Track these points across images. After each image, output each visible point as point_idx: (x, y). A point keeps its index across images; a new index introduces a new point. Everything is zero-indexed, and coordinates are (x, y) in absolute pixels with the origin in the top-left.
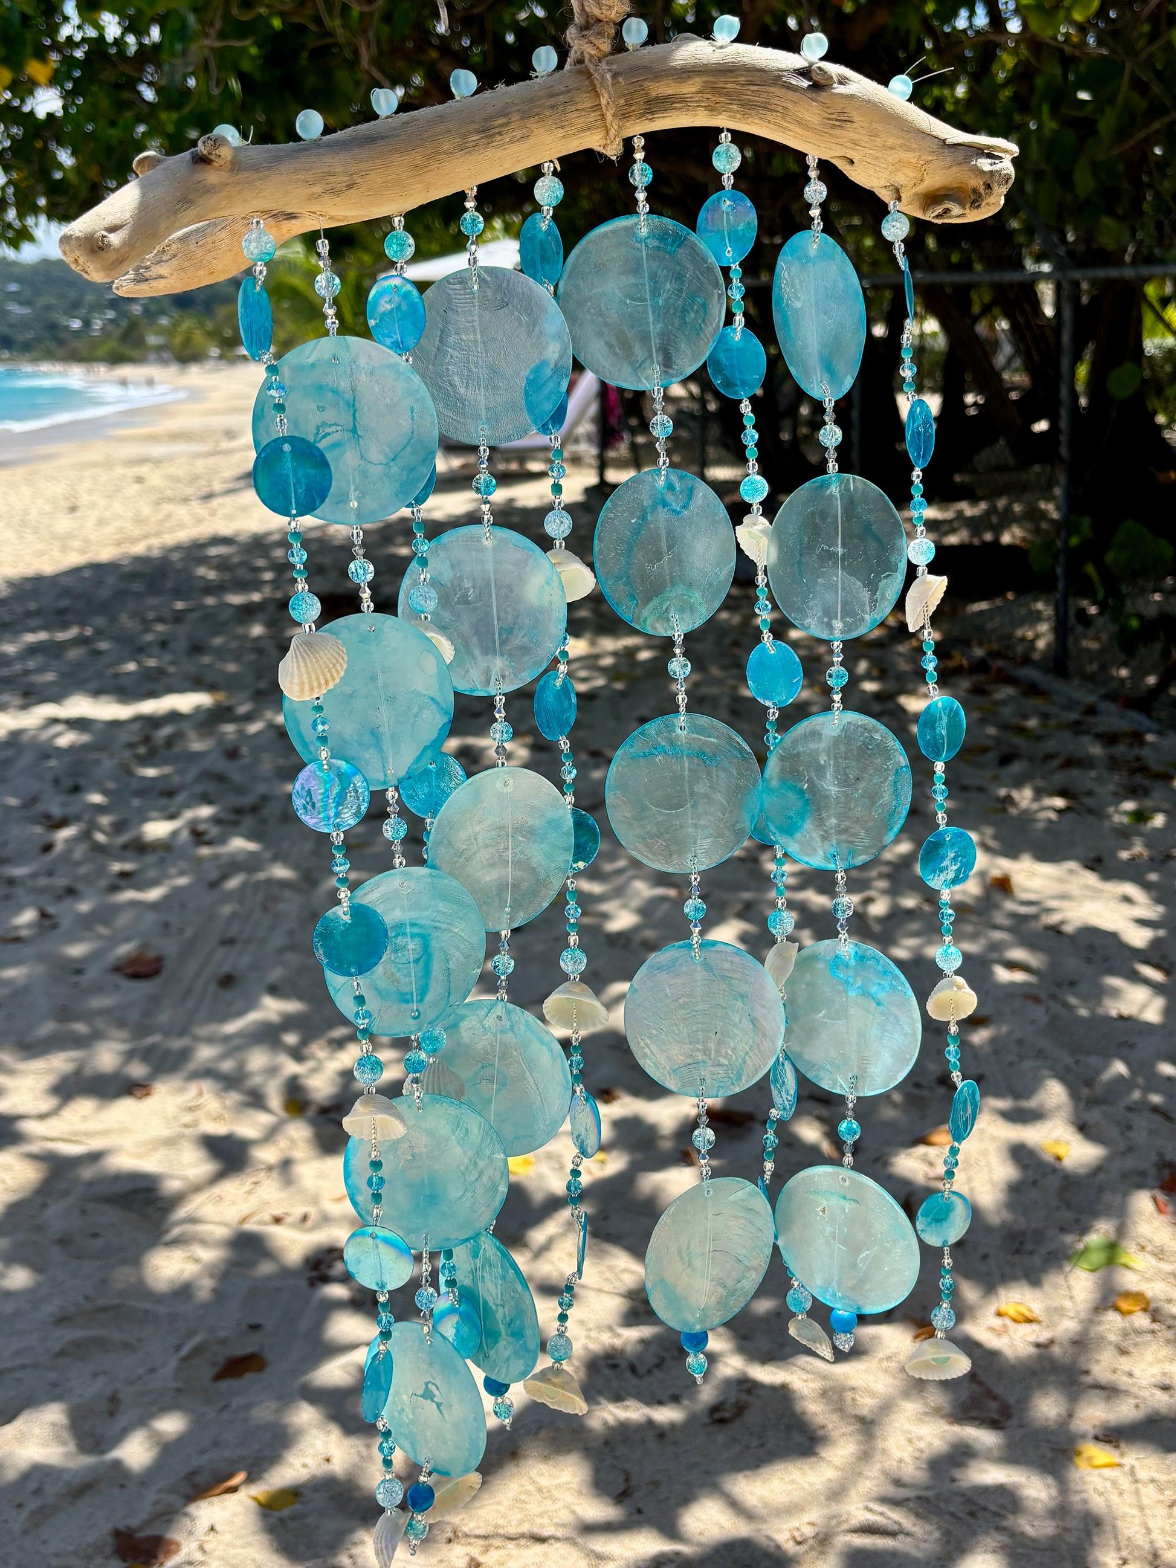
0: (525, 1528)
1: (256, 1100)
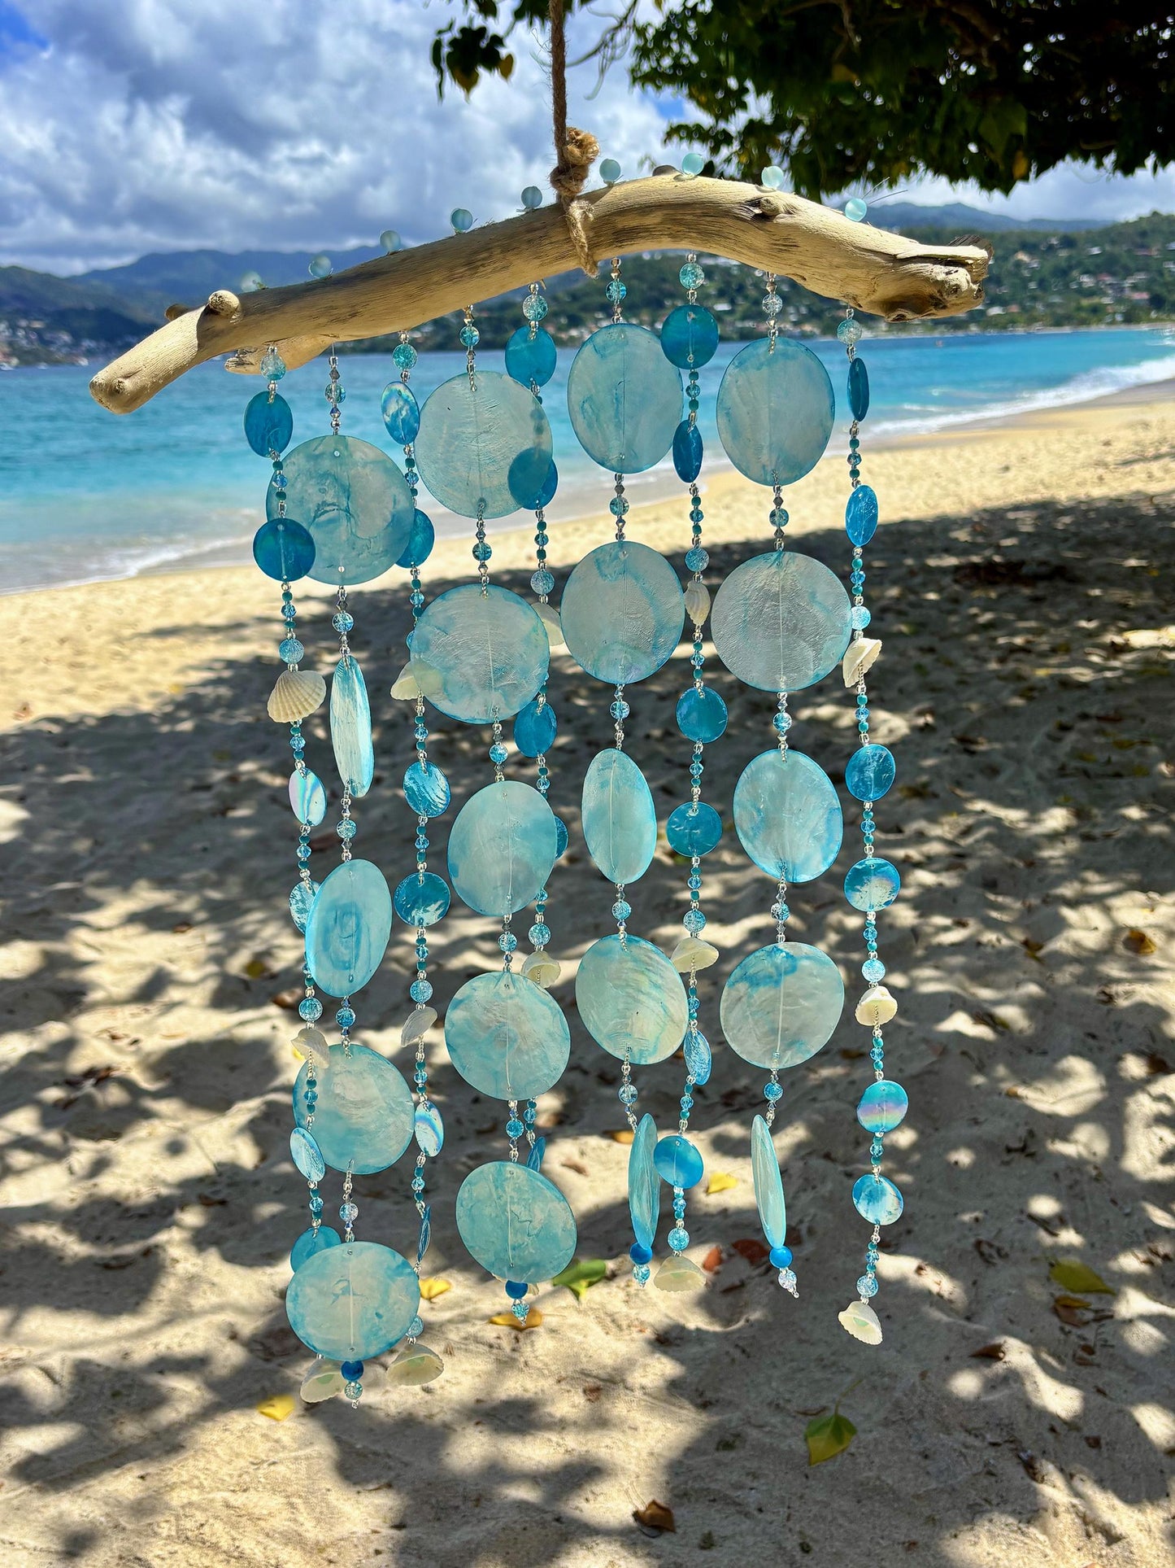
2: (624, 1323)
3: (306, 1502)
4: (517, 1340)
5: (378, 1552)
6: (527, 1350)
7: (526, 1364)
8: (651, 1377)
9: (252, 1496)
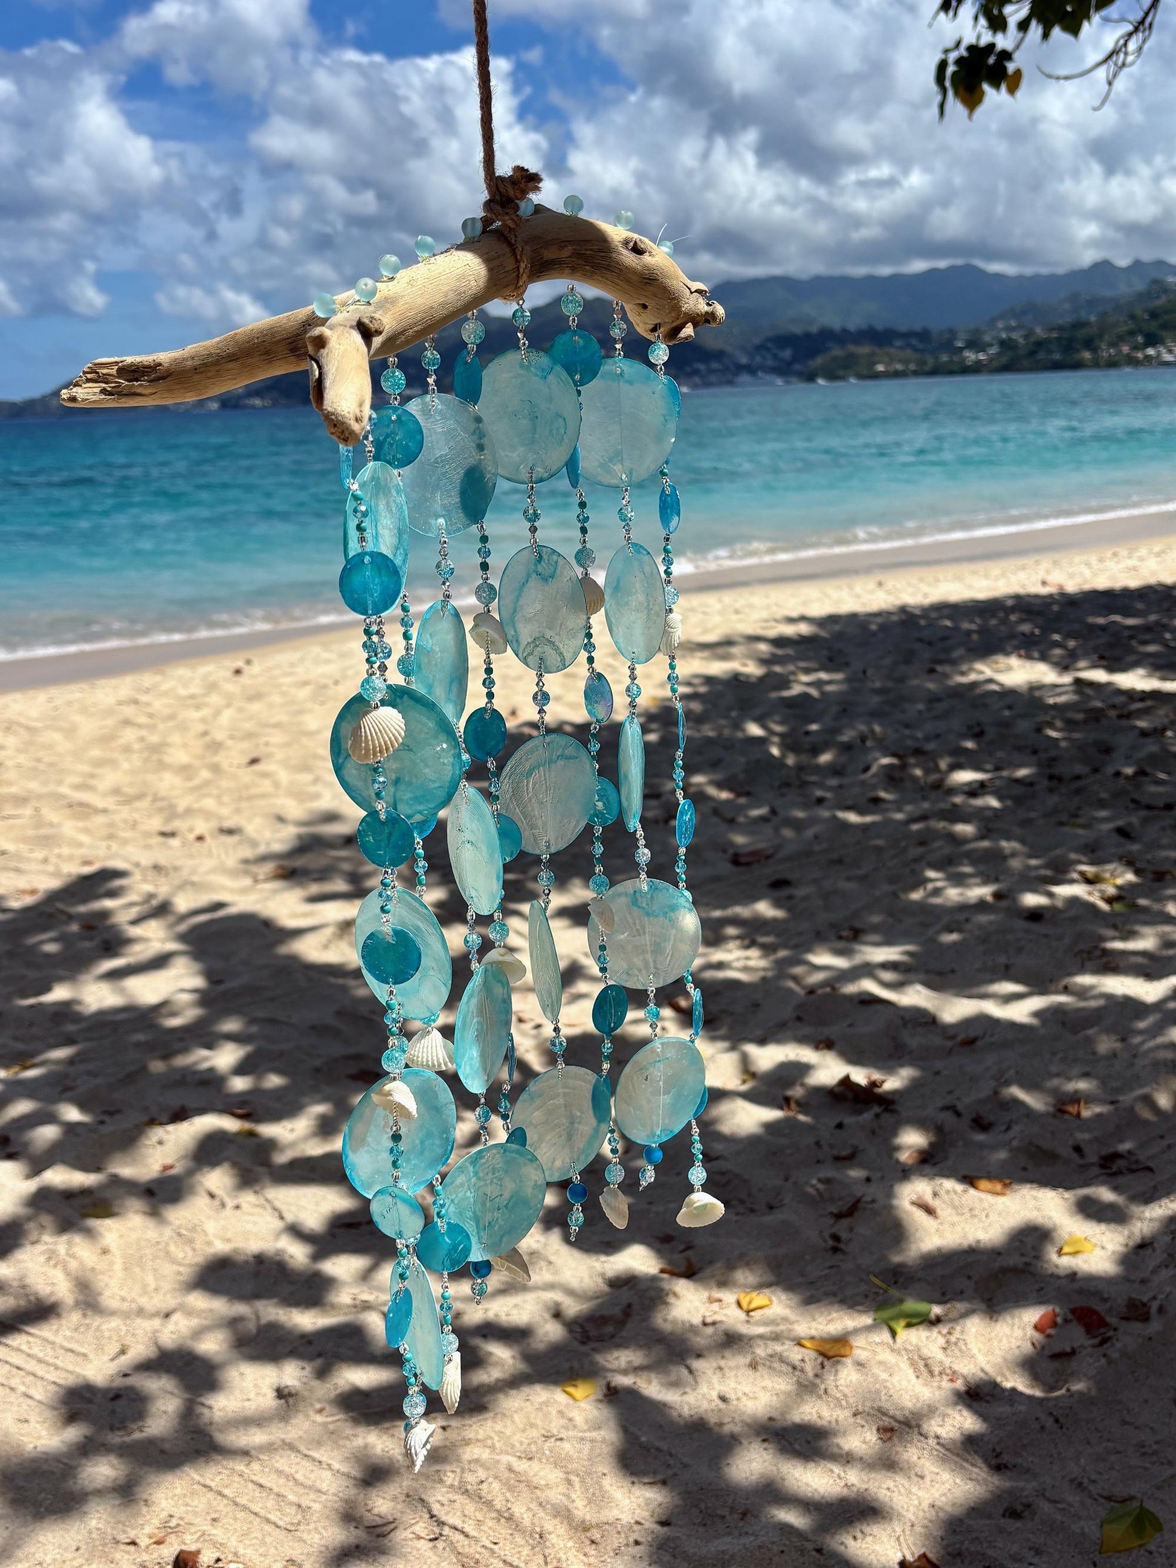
2: (936, 1370)
3: (583, 1481)
4: (823, 1366)
5: (637, 1543)
6: (830, 1379)
7: (826, 1391)
8: (948, 1428)
9: (535, 1465)
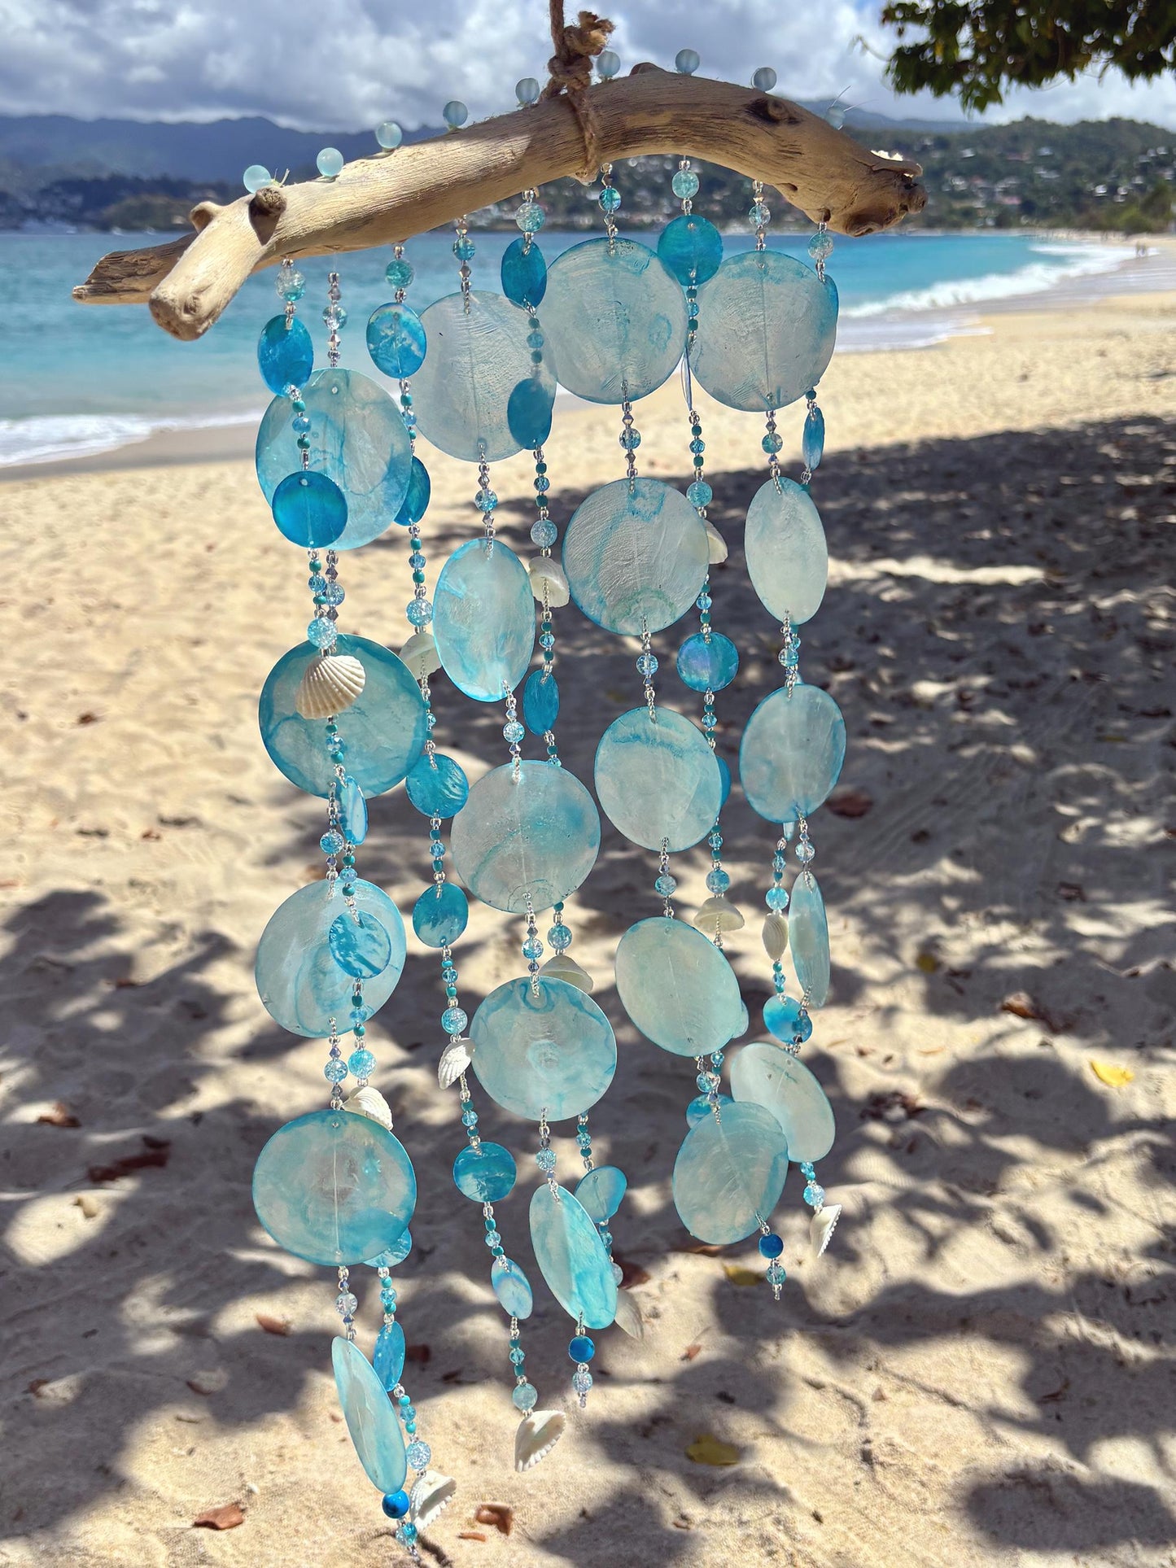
0: (942, 1386)
1: (890, 948)
